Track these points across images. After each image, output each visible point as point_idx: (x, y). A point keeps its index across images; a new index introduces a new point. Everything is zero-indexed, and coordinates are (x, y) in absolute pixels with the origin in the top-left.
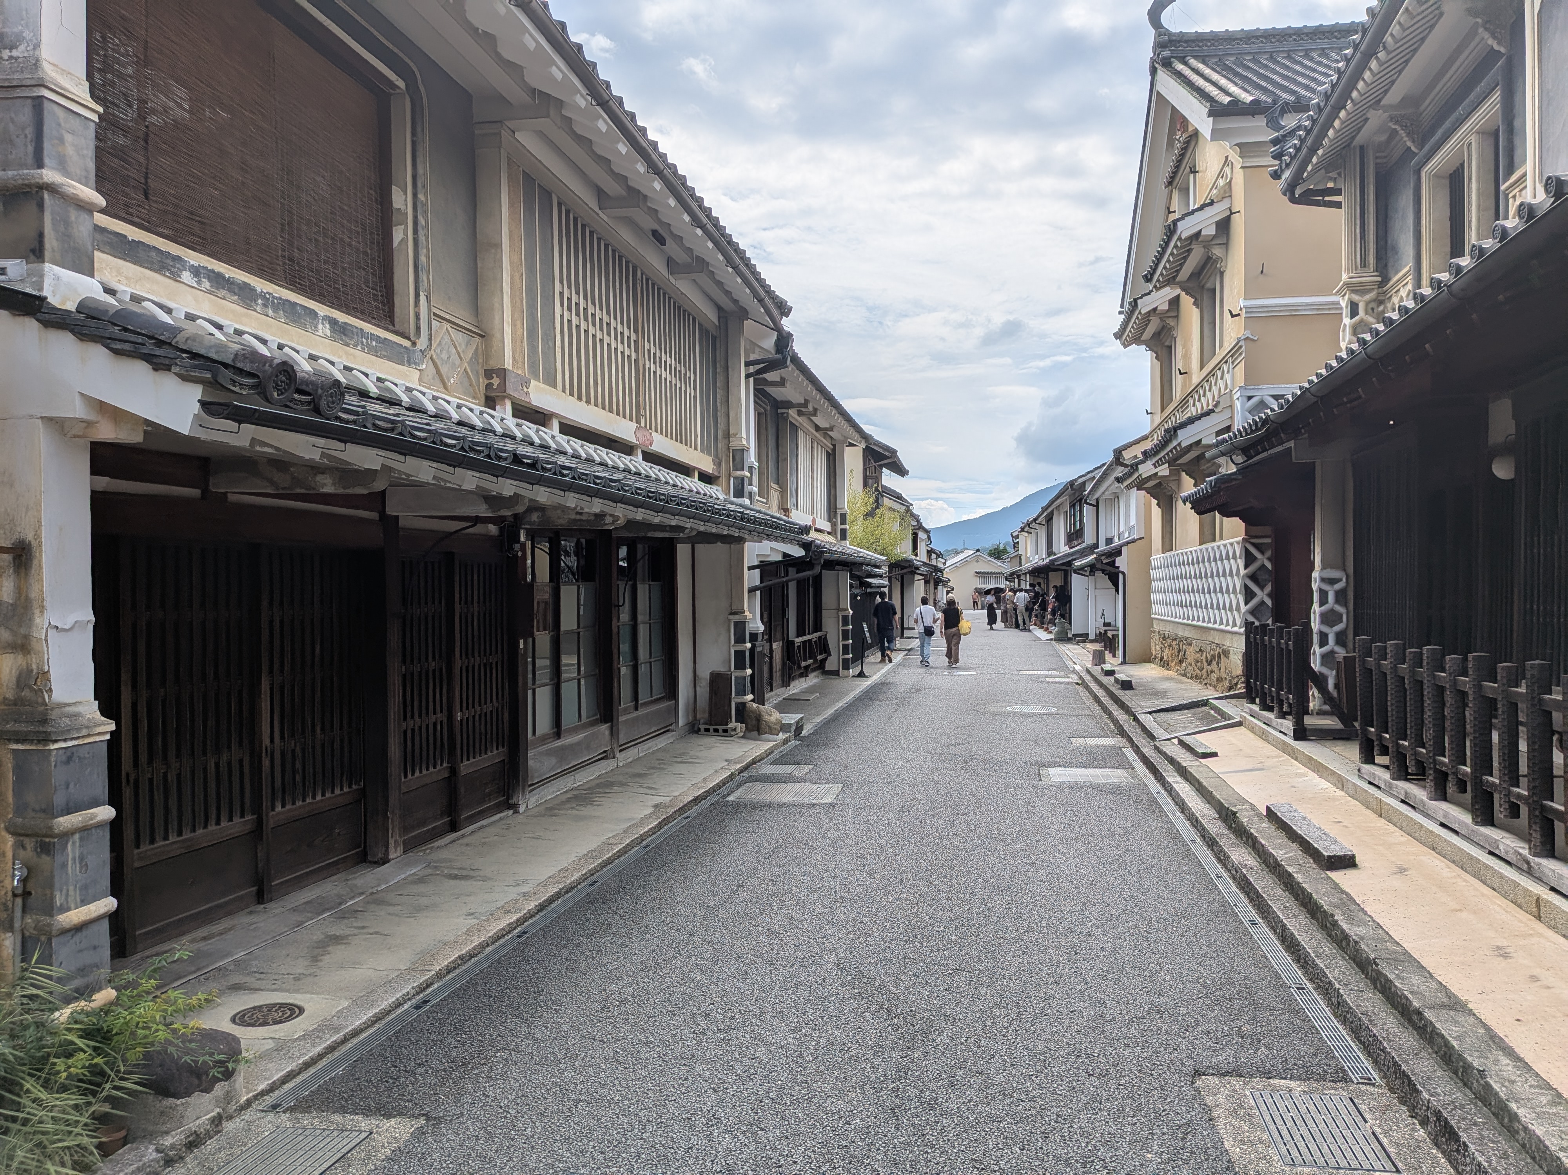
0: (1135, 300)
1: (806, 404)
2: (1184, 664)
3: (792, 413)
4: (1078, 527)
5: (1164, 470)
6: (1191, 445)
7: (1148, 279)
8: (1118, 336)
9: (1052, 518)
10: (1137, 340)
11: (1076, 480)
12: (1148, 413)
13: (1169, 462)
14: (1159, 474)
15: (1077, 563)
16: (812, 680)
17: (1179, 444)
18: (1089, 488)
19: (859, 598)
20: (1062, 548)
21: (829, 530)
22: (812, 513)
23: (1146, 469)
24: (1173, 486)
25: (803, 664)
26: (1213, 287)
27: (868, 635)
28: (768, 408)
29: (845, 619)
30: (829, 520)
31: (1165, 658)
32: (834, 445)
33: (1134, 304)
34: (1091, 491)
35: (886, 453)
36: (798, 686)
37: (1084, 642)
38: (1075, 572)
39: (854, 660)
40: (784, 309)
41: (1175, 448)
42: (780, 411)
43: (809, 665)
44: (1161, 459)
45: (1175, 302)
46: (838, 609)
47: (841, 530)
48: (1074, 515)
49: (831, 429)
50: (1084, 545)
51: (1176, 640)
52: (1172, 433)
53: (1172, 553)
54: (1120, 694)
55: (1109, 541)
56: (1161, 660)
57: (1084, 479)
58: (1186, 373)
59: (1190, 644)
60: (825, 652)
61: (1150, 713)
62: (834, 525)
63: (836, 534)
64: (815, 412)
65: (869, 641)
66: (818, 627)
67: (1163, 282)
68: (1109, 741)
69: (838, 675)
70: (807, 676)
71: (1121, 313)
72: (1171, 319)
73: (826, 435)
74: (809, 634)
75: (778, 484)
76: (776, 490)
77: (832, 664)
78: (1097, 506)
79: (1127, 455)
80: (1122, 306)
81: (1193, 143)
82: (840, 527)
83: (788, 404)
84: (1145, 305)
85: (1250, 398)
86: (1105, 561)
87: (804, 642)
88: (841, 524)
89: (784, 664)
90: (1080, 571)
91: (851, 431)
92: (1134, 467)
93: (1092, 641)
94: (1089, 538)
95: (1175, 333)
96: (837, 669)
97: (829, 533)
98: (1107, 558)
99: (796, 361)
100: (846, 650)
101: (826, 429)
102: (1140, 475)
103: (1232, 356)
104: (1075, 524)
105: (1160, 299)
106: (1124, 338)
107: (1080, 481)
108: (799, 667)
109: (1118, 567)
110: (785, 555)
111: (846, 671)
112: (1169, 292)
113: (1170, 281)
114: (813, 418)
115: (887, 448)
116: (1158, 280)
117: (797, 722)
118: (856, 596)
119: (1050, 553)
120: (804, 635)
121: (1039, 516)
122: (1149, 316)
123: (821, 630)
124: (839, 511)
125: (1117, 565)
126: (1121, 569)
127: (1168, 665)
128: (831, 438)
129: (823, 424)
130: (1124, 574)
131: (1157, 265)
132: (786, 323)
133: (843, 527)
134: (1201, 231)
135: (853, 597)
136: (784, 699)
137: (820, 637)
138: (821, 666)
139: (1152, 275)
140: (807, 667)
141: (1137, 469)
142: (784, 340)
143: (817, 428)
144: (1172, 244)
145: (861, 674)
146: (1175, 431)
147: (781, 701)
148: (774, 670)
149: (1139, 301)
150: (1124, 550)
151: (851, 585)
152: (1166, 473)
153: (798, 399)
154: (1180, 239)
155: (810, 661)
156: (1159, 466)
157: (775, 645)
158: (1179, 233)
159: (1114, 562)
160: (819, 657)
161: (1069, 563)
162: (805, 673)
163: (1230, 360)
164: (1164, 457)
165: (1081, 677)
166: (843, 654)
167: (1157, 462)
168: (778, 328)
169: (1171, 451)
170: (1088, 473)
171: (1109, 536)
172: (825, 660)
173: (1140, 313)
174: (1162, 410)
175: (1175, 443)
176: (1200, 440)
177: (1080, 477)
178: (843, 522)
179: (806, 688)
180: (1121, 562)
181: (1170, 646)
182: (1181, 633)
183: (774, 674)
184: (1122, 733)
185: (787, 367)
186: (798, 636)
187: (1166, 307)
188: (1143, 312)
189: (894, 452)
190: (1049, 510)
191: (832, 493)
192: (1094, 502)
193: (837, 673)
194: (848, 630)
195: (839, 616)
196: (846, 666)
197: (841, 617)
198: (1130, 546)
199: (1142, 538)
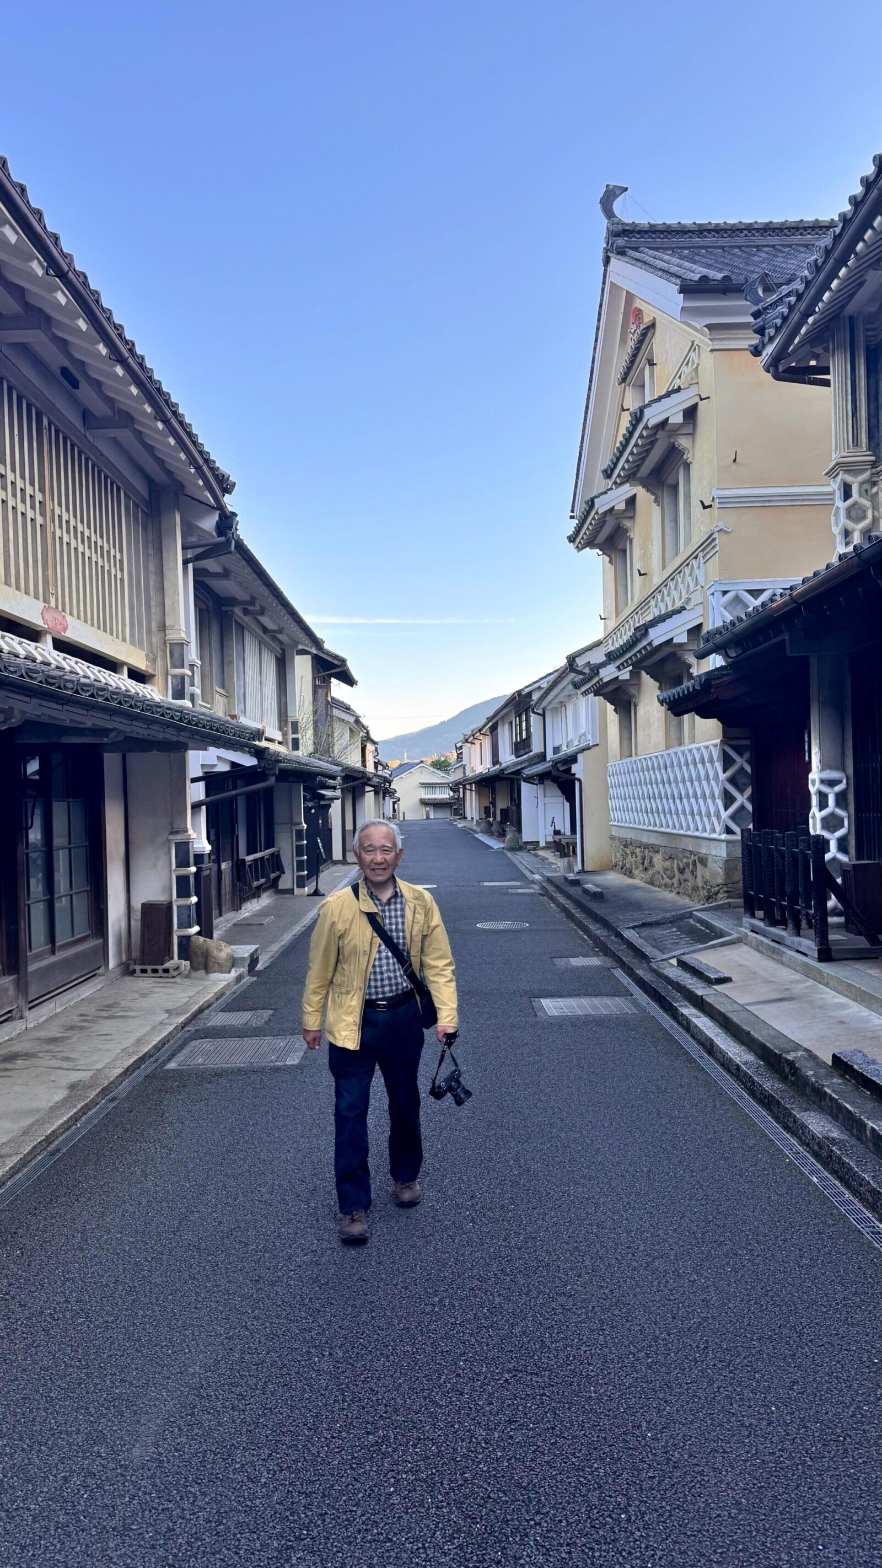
0: (592, 500)
1: (253, 601)
2: (650, 872)
3: (237, 611)
4: (524, 736)
5: (625, 675)
6: (661, 644)
7: (608, 474)
8: (572, 539)
9: (497, 729)
10: (590, 543)
11: (522, 690)
12: (601, 619)
13: (633, 664)
14: (620, 678)
15: (527, 772)
16: (265, 900)
17: (650, 644)
19: (313, 811)
20: (507, 758)
21: (280, 740)
22: (262, 721)
23: (608, 673)
24: (633, 691)
25: (256, 884)
26: (674, 483)
27: (322, 851)
28: (211, 604)
29: (299, 835)
30: (280, 729)
31: (628, 866)
32: (283, 650)
33: (591, 504)
34: (539, 700)
35: (336, 662)
36: (251, 908)
37: (535, 849)
38: (526, 780)
39: (309, 876)
40: (227, 487)
41: (645, 648)
42: (224, 608)
43: (261, 885)
44: (626, 661)
45: (631, 501)
46: (291, 823)
47: (293, 739)
48: (520, 725)
49: (280, 631)
50: (532, 754)
51: (640, 847)
52: (643, 630)
53: (630, 759)
54: (593, 906)
55: (556, 750)
56: (622, 868)
57: (530, 688)
58: (645, 574)
59: (658, 852)
60: (278, 870)
61: (633, 928)
62: (285, 734)
63: (287, 744)
64: (262, 611)
65: (324, 856)
66: (270, 843)
67: (624, 477)
68: (594, 961)
69: (293, 893)
70: (259, 896)
71: (572, 517)
72: (627, 520)
73: (275, 639)
74: (261, 851)
75: (223, 687)
76: (221, 694)
77: (286, 882)
78: (543, 715)
79: (580, 662)
80: (572, 511)
81: (650, 334)
82: (291, 736)
83: (232, 601)
84: (602, 505)
85: (725, 593)
86: (561, 769)
87: (255, 861)
88: (293, 733)
89: (233, 885)
90: (529, 780)
91: (301, 636)
92: (595, 669)
93: (543, 848)
94: (537, 748)
95: (631, 534)
96: (291, 887)
97: (280, 743)
98: (563, 765)
99: (241, 547)
100: (300, 866)
102: (601, 679)
103: (703, 550)
104: (521, 733)
105: (616, 498)
106: (578, 541)
107: (527, 690)
108: (251, 888)
109: (574, 775)
110: (234, 765)
111: (300, 889)
112: (627, 490)
113: (630, 477)
114: (260, 618)
115: (336, 657)
116: (619, 476)
117: (252, 955)
118: (311, 808)
119: (495, 761)
120: (256, 852)
121: (484, 726)
122: (605, 517)
123: (273, 847)
124: (290, 720)
125: (573, 772)
126: (577, 776)
127: (631, 872)
128: (280, 642)
129: (271, 625)
130: (579, 780)
131: (618, 459)
132: (230, 502)
133: (295, 736)
134: (668, 418)
135: (307, 810)
136: (234, 925)
137: (272, 854)
138: (273, 885)
139: (612, 470)
140: (259, 888)
141: (598, 673)
142: (227, 521)
143: (265, 630)
144: (637, 434)
145: (317, 893)
146: (646, 630)
147: (231, 927)
148: (223, 893)
149: (596, 500)
150: (580, 757)
151: (305, 797)
152: (627, 676)
153: (242, 595)
154: (646, 427)
155: (263, 880)
156: (624, 668)
157: (224, 866)
158: (645, 420)
159: (570, 769)
160: (273, 876)
161: (518, 772)
162: (257, 893)
163: (701, 555)
164: (631, 658)
165: (543, 888)
166: (298, 871)
167: (622, 664)
168: (221, 507)
169: (640, 651)
170: (534, 683)
171: (556, 745)
172: (278, 878)
173: (597, 513)
174: (617, 615)
175: (644, 643)
176: (672, 639)
177: (527, 687)
178: (295, 730)
179: (260, 911)
180: (575, 769)
181: (633, 853)
182: (645, 839)
183: (223, 898)
184: (605, 950)
185: (230, 552)
186: (249, 853)
187: (622, 506)
188: (600, 511)
189: (343, 661)
190: (494, 721)
191: (283, 700)
192: (540, 711)
193: (291, 891)
194: (303, 845)
195: (292, 831)
196: (301, 884)
197: (294, 832)
198: (585, 752)
199: (597, 745)
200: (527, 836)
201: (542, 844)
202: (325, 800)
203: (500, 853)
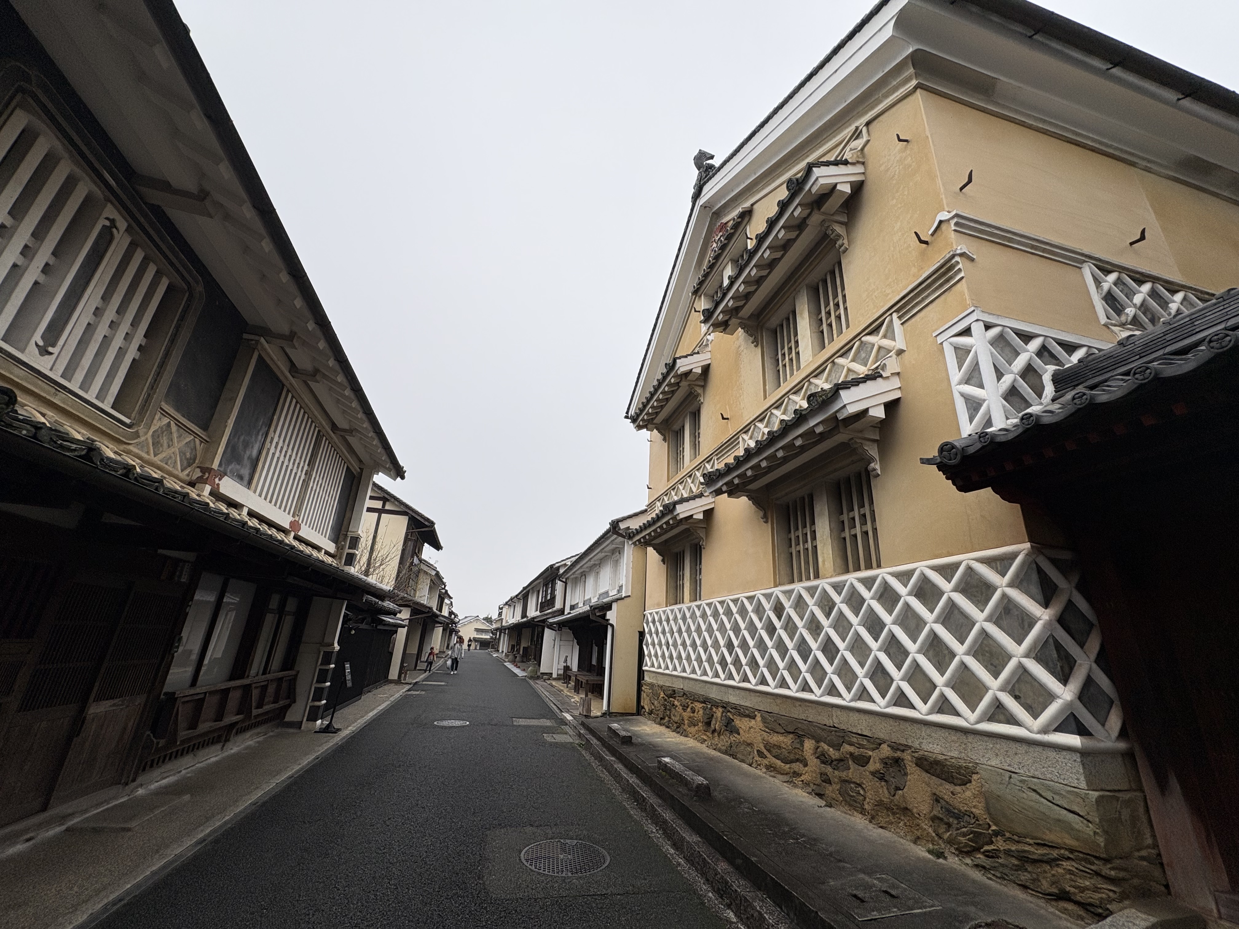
4: (549, 598)
8: (635, 416)
9: (528, 595)
10: (651, 421)
11: (554, 565)
15: (551, 620)
18: (562, 571)
19: (353, 632)
20: (533, 612)
21: (331, 550)
27: (349, 677)
29: (327, 657)
30: (336, 541)
34: (564, 572)
35: (426, 523)
37: (549, 679)
38: (548, 628)
39: (325, 709)
43: (231, 726)
46: (322, 644)
47: (348, 554)
48: (546, 591)
50: (554, 609)
55: (572, 607)
57: (559, 564)
58: (728, 419)
60: (288, 697)
62: (339, 548)
63: (340, 558)
65: (349, 684)
67: (728, 312)
69: (300, 728)
72: (700, 386)
77: (295, 713)
78: (566, 583)
81: (746, 219)
82: (347, 551)
84: (682, 366)
85: (988, 327)
86: (598, 614)
88: (349, 547)
89: (127, 739)
90: (550, 627)
94: (558, 605)
95: (700, 400)
96: (300, 720)
97: (330, 554)
98: (600, 611)
100: (318, 696)
101: (345, 430)
104: (546, 596)
106: (640, 418)
107: (557, 565)
109: (608, 620)
111: (311, 723)
115: (428, 520)
116: (723, 312)
118: (352, 629)
119: (524, 615)
121: (519, 593)
123: (289, 669)
124: (350, 534)
125: (608, 617)
126: (611, 622)
128: (360, 461)
129: (342, 424)
130: (612, 626)
133: (351, 551)
134: (835, 185)
135: (345, 630)
138: (268, 719)
144: (785, 218)
145: (328, 730)
149: (678, 361)
150: (614, 606)
151: (346, 616)
153: (272, 315)
154: (801, 205)
158: (804, 191)
159: (605, 615)
161: (544, 621)
165: (577, 732)
166: (314, 700)
170: (562, 561)
172: (288, 707)
173: (674, 377)
177: (557, 563)
178: (354, 546)
180: (611, 616)
182: (717, 695)
187: (699, 371)
188: (678, 375)
189: (432, 523)
190: (527, 589)
191: (348, 515)
192: (564, 580)
193: (299, 725)
194: (327, 671)
195: (320, 652)
196: (313, 716)
197: (322, 653)
198: (619, 601)
199: (629, 596)
200: (543, 669)
201: (555, 676)
202: (384, 625)
203: (523, 680)
